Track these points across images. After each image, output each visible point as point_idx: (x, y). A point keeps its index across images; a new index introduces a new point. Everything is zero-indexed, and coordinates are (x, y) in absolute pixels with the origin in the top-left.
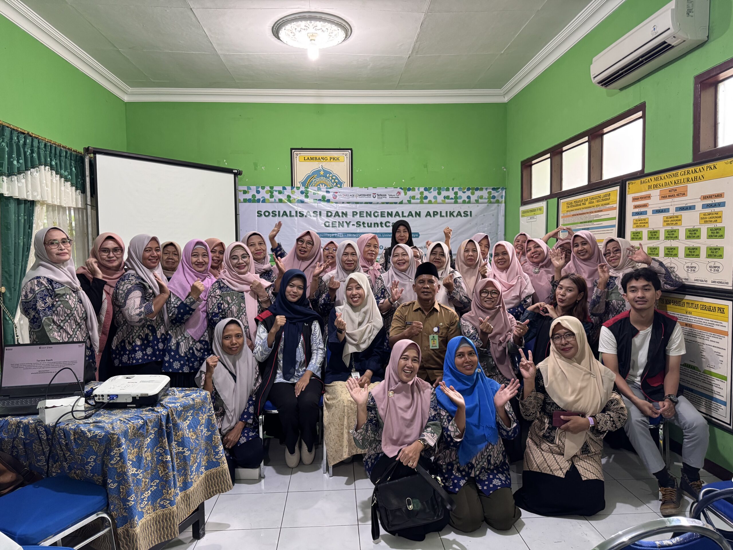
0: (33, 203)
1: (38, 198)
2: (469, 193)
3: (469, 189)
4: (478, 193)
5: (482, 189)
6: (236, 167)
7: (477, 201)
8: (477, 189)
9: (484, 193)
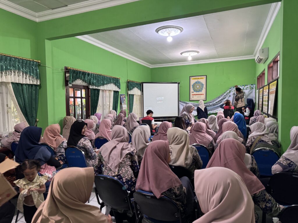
0: (133, 95)
1: (134, 94)
2: (243, 87)
3: (243, 86)
4: (246, 87)
5: (247, 85)
6: (178, 81)
7: (246, 89)
8: (246, 85)
9: (248, 86)
